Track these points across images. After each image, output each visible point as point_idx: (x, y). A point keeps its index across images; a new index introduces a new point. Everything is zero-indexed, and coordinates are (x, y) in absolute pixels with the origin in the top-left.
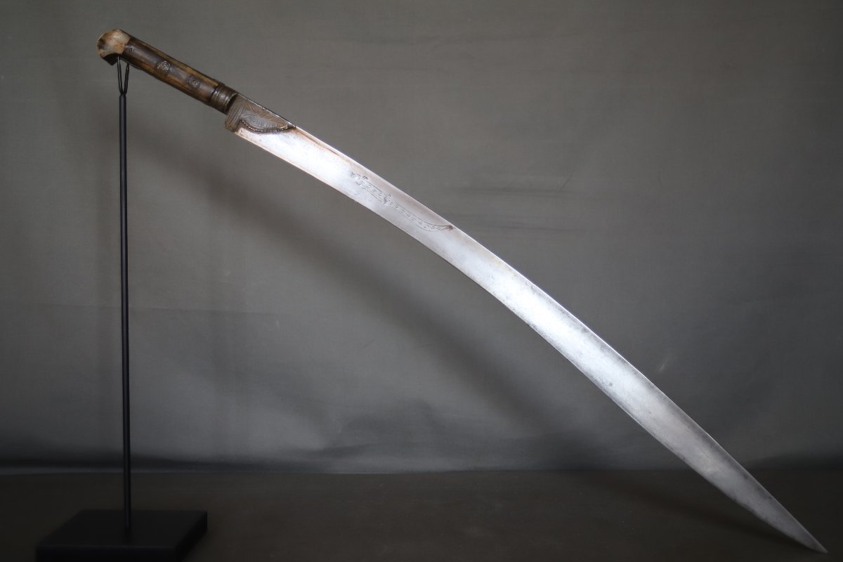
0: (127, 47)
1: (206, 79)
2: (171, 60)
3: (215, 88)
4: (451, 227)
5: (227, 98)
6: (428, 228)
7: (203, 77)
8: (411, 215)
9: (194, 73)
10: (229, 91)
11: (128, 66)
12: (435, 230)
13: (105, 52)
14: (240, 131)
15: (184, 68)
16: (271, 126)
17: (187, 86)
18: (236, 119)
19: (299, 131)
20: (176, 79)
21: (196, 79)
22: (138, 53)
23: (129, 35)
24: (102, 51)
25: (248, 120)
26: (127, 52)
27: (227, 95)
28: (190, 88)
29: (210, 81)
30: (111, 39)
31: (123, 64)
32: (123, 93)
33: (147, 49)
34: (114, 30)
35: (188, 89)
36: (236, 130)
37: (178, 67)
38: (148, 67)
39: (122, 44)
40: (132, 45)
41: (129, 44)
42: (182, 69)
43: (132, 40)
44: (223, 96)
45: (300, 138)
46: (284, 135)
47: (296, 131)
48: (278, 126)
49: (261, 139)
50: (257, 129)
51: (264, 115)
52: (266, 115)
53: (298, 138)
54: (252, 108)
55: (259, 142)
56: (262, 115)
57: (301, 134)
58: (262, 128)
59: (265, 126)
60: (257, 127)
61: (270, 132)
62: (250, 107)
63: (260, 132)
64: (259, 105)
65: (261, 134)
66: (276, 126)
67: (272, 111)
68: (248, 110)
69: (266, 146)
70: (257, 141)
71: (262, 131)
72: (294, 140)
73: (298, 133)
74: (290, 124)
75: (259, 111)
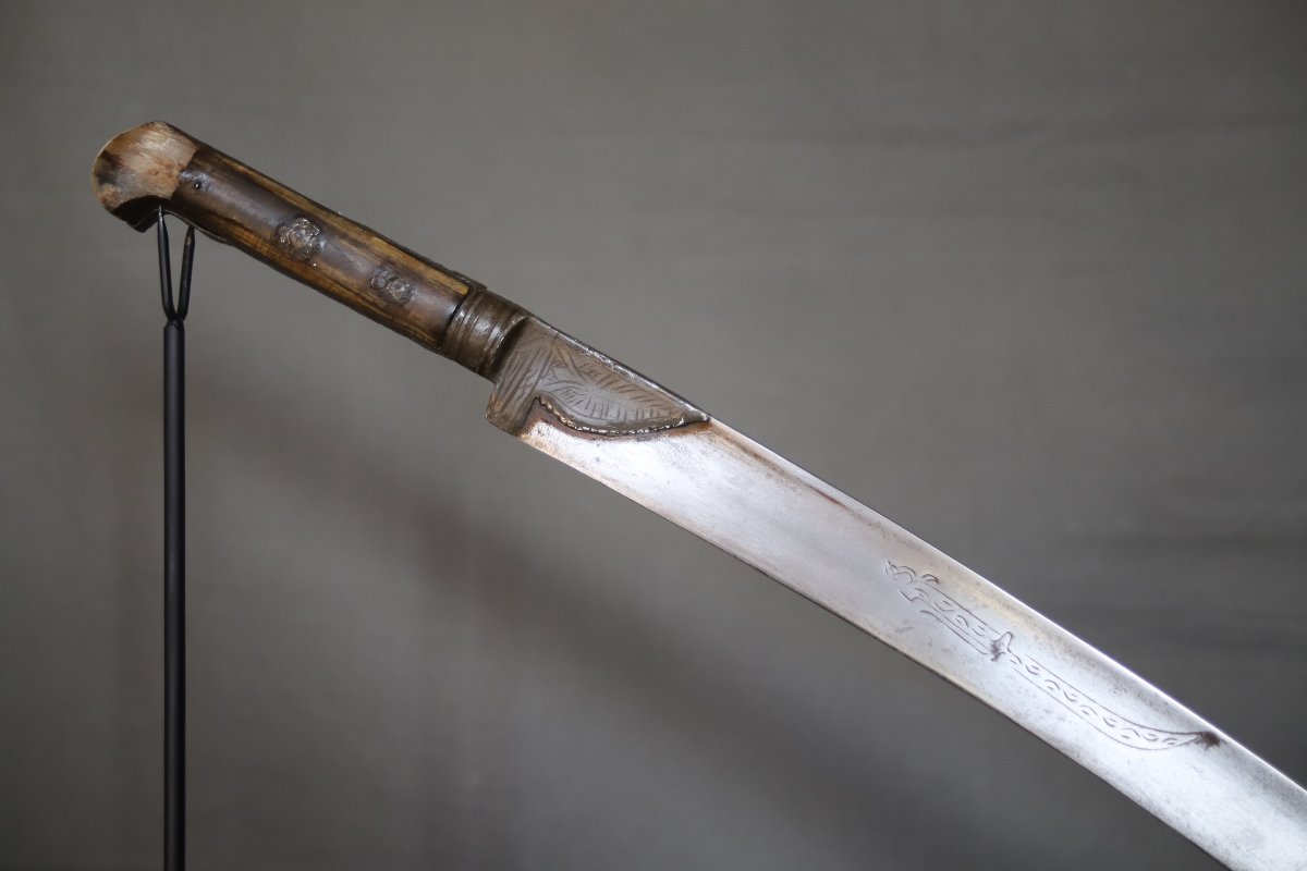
0: (186, 175)
1: (431, 274)
2: (322, 216)
3: (460, 300)
4: (1210, 740)
5: (496, 331)
6: (1135, 740)
7: (421, 267)
8: (1082, 700)
9: (395, 255)
10: (502, 308)
11: (191, 233)
12: (1159, 745)
13: (120, 192)
14: (534, 432)
15: (362, 238)
16: (632, 417)
17: (371, 296)
18: (524, 393)
19: (719, 432)
20: (339, 274)
21: (402, 273)
22: (221, 193)
23: (195, 142)
24: (109, 189)
25: (560, 398)
26: (189, 191)
27: (494, 322)
28: (382, 303)
29: (442, 278)
30: (137, 152)
31: (176, 227)
32: (176, 315)
33: (250, 182)
34: (148, 126)
35: (373, 304)
36: (519, 427)
37: (344, 236)
38: (252, 236)
39: (169, 167)
40: (201, 169)
41: (192, 166)
42: (356, 243)
43: (204, 155)
44: (482, 326)
45: (723, 453)
46: (672, 444)
47: (709, 432)
48: (655, 415)
49: (601, 458)
50: (587, 425)
51: (610, 383)
52: (615, 381)
53: (717, 454)
54: (573, 362)
55: (594, 465)
56: (604, 383)
57: (725, 441)
58: (604, 423)
59: (613, 415)
60: (589, 421)
61: (627, 434)
62: (567, 359)
63: (597, 433)
64: (594, 350)
65: (600, 442)
66: (647, 415)
67: (633, 371)
68: (558, 366)
69: (614, 477)
70: (588, 461)
71: (604, 431)
72: (704, 457)
73: (718, 438)
74: (692, 409)
75: (592, 371)
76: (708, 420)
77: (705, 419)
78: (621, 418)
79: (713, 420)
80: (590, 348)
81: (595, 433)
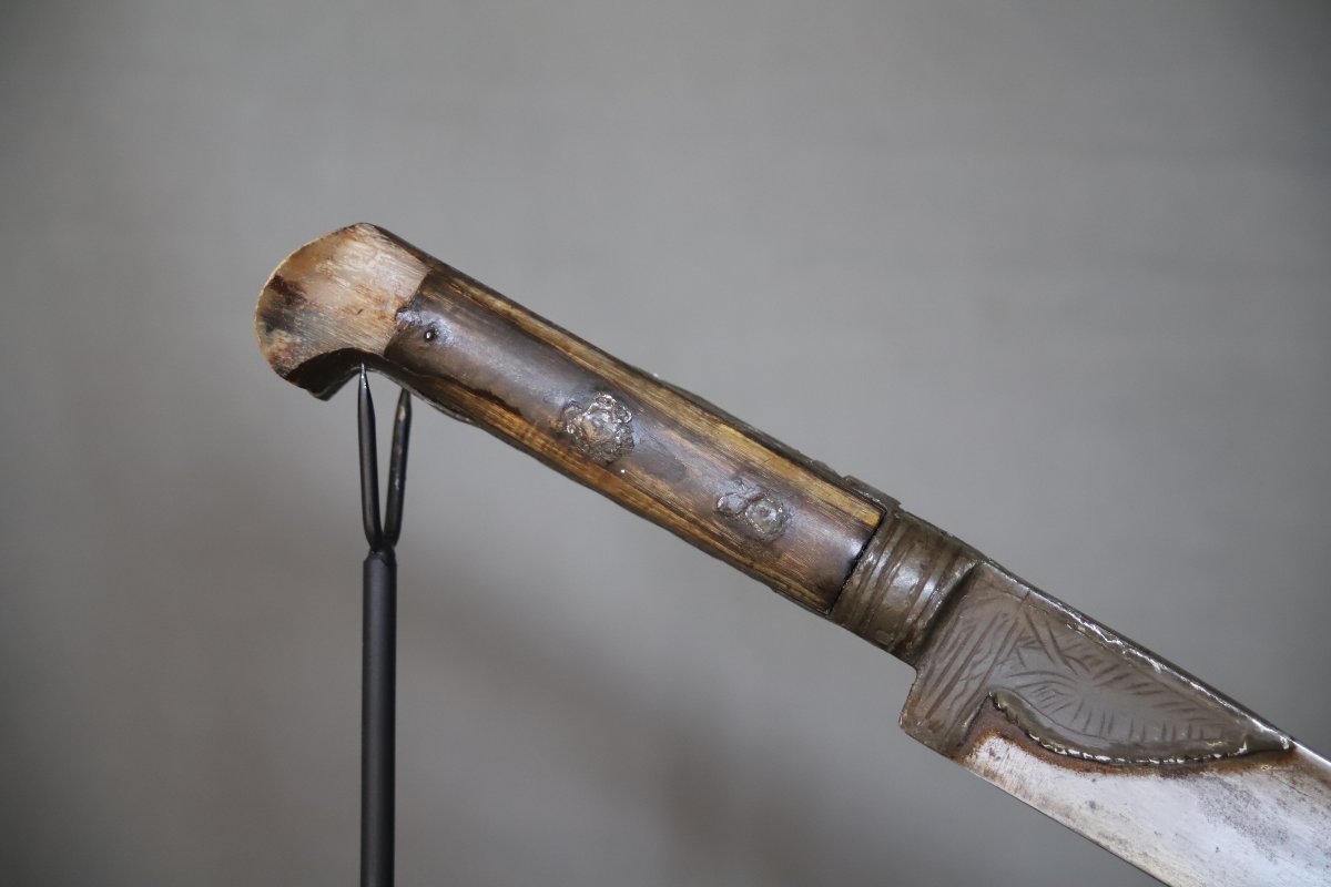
0: (408, 316)
1: (819, 490)
2: (635, 387)
3: (868, 535)
5: (929, 587)
7: (801, 477)
9: (758, 455)
10: (940, 548)
11: (405, 401)
13: (302, 345)
14: (982, 755)
15: (702, 426)
16: (1155, 737)
17: (717, 527)
18: (966, 689)
19: (1309, 768)
20: (664, 488)
21: (774, 487)
23: (423, 257)
24: (282, 339)
25: (1031, 699)
26: (415, 343)
27: (925, 574)
28: (736, 539)
29: (837, 497)
30: (328, 277)
32: (383, 537)
33: (515, 328)
34: (346, 232)
35: (721, 539)
36: (956, 747)
37: (673, 424)
38: (517, 421)
39: (381, 301)
40: (434, 306)
41: (419, 301)
42: (692, 436)
43: (440, 280)
44: (906, 577)
45: (1316, 806)
46: (1225, 785)
47: (1291, 767)
48: (1196, 735)
49: (1098, 802)
50: (1076, 747)
51: (1119, 678)
52: (1127, 675)
53: (1305, 807)
54: (1054, 640)
55: (1086, 812)
56: (1109, 677)
57: (1320, 786)
58: (1104, 745)
59: (1121, 734)
60: (1081, 740)
61: (1147, 765)
62: (1044, 633)
63: (1094, 761)
64: (1092, 621)
65: (1097, 775)
66: (1183, 735)
67: (1159, 659)
68: (1026, 646)
69: (1123, 837)
70: (1076, 807)
71: (1104, 758)
72: (1281, 812)
73: (1306, 779)
74: (1262, 728)
75: (1088, 657)
76: (1292, 748)
77: (1286, 747)
78: (1136, 738)
79: (1301, 748)
80: (1085, 618)
81: (1088, 759)
